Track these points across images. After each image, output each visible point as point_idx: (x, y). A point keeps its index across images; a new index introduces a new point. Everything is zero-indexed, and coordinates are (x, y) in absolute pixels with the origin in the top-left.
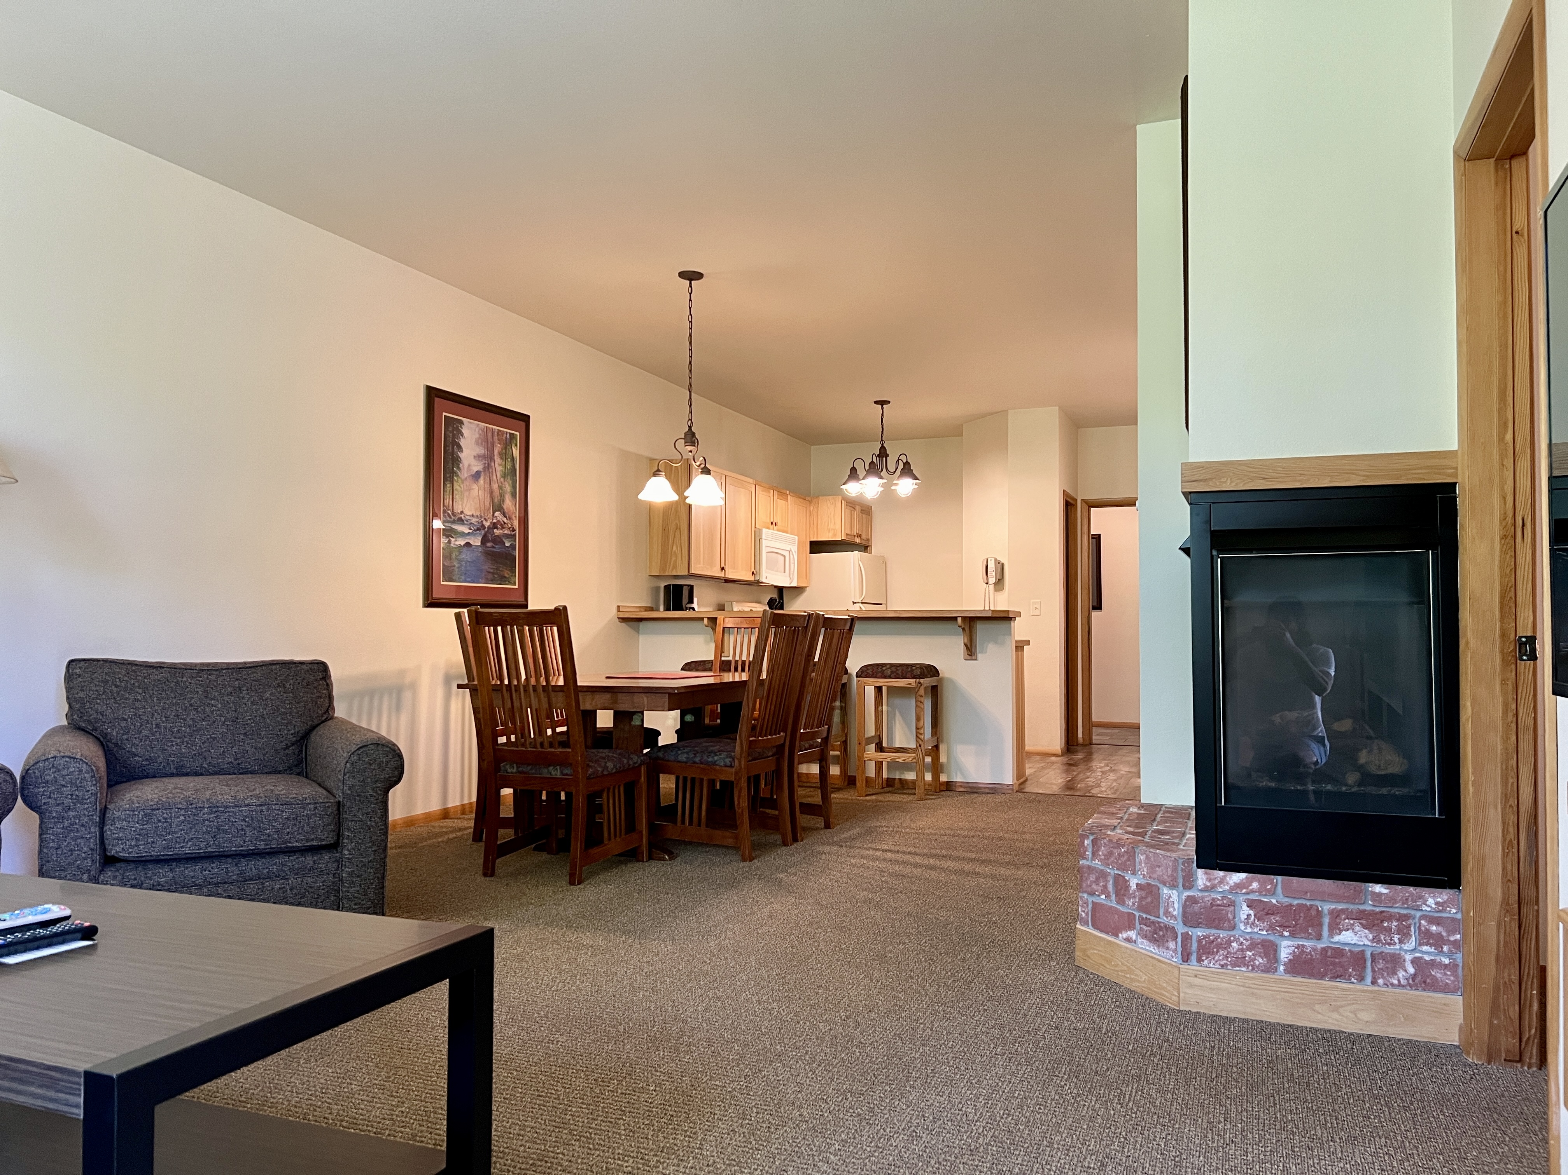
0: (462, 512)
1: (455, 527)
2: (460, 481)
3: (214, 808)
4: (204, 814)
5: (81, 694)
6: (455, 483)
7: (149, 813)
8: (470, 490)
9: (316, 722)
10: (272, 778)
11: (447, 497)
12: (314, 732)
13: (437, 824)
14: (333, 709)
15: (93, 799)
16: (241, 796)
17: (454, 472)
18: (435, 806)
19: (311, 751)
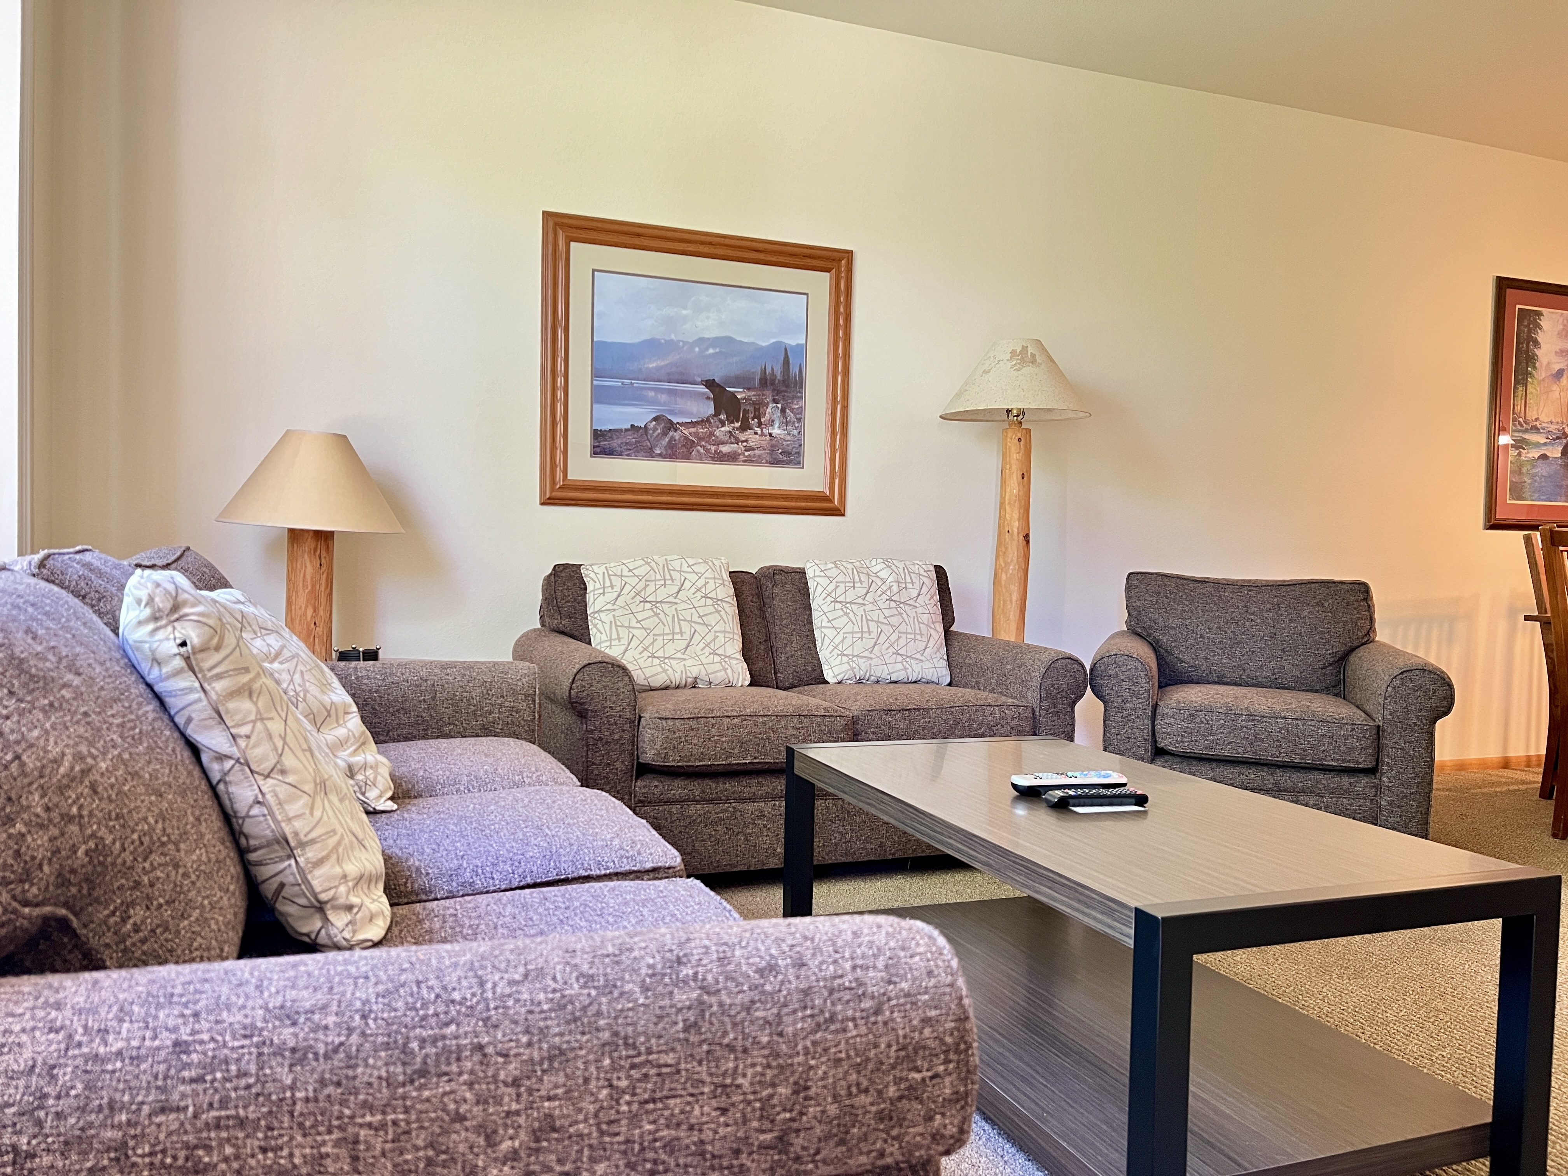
0: (1537, 419)
1: (1526, 436)
2: (1536, 382)
3: (1251, 716)
4: (1241, 722)
5: (1138, 603)
6: (1529, 386)
7: (1194, 713)
8: (1548, 392)
9: (1356, 643)
10: (1310, 695)
11: (1518, 402)
12: (1353, 655)
13: (1495, 772)
14: (1375, 631)
15: (1146, 695)
16: (1278, 708)
17: (1528, 374)
18: (1493, 753)
19: (1349, 673)
